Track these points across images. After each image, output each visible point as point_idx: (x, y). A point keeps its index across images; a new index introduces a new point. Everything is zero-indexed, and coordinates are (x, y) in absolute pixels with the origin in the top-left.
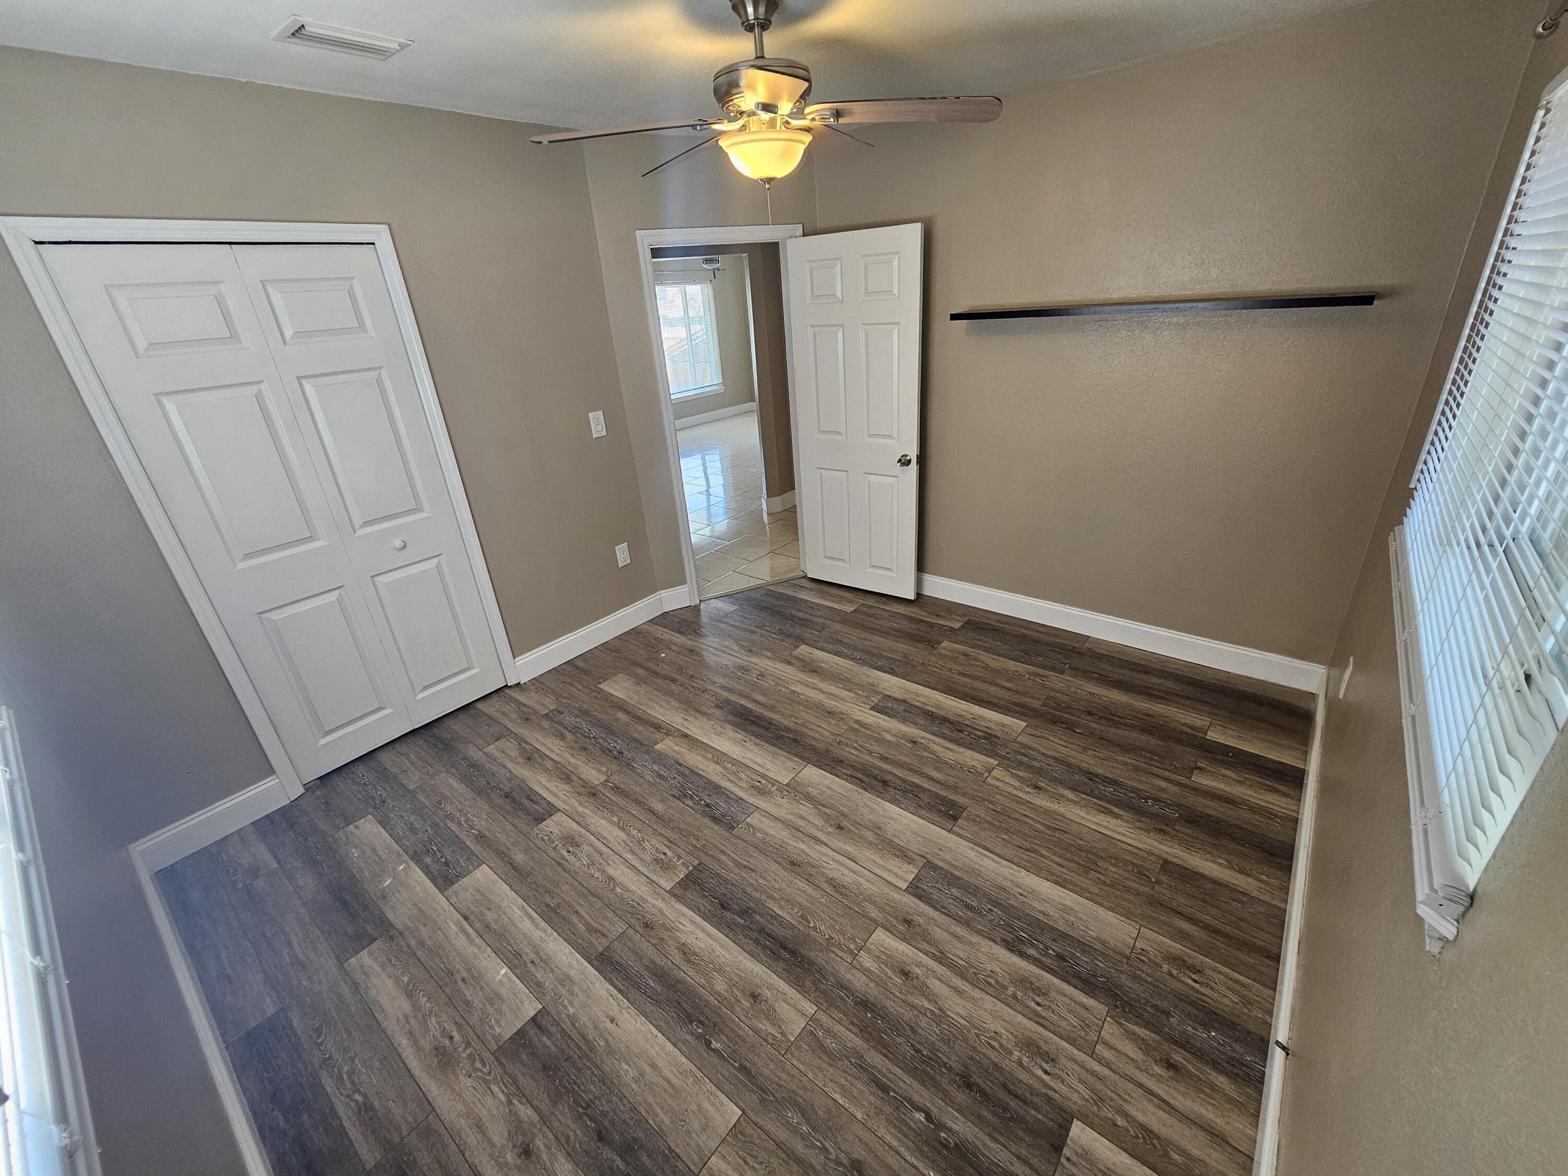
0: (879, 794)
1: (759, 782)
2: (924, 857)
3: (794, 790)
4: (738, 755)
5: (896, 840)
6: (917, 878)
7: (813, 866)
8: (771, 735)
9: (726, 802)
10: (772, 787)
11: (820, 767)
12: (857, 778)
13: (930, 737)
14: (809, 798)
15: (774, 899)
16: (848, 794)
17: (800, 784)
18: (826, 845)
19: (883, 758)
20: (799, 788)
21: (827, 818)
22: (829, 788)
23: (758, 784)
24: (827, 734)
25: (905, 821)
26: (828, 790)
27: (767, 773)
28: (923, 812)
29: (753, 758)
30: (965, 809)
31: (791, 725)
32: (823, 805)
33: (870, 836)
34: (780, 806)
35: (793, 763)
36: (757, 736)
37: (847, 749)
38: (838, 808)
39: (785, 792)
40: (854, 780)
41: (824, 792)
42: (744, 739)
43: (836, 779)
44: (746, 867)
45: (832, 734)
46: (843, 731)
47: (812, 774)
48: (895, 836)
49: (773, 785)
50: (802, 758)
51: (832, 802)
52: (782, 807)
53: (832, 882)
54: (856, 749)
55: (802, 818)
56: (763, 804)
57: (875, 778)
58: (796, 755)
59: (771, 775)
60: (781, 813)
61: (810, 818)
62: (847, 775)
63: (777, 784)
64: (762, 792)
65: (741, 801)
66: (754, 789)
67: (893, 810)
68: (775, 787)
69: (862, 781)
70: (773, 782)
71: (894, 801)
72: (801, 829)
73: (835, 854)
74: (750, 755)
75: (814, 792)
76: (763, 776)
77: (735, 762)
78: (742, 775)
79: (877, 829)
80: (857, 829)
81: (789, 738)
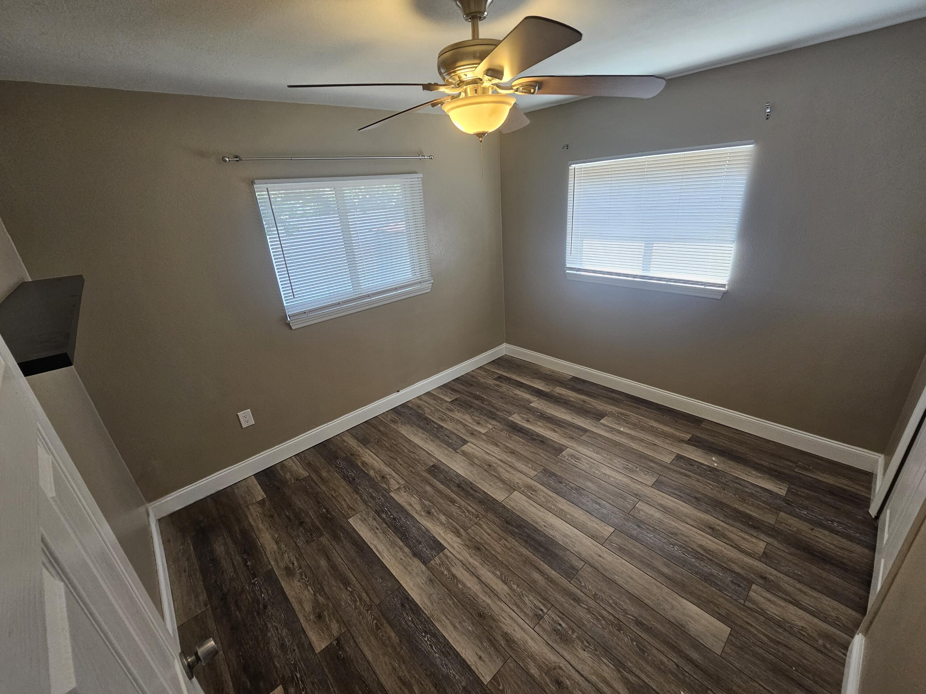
0: (465, 480)
1: (532, 494)
2: (456, 452)
3: (511, 487)
4: (548, 515)
5: (465, 459)
6: (463, 445)
7: (505, 452)
8: (526, 530)
9: (550, 484)
10: (523, 490)
11: (494, 499)
12: (474, 490)
13: (416, 516)
14: (503, 482)
15: (522, 442)
16: (481, 481)
17: (507, 490)
18: (497, 459)
19: (453, 502)
20: (508, 487)
21: (495, 470)
22: (490, 485)
23: (532, 493)
24: (484, 526)
25: (457, 466)
26: (492, 484)
27: (528, 500)
28: (447, 469)
29: (538, 511)
30: (427, 470)
31: (510, 539)
32: (496, 476)
33: (476, 461)
34: (519, 479)
35: (510, 504)
36: (536, 530)
37: (474, 511)
38: (489, 474)
39: (516, 486)
40: (476, 489)
41: (494, 484)
42: (545, 528)
43: (486, 491)
44: (535, 454)
45: (481, 526)
46: (473, 527)
47: (499, 495)
48: (465, 460)
49: (523, 491)
50: (504, 507)
51: (491, 478)
52: (517, 478)
53: (497, 446)
54: (468, 511)
55: (507, 471)
56: (529, 480)
57: (463, 489)
58: (508, 510)
59: (525, 498)
60: (519, 475)
61: (504, 471)
62: (479, 493)
63: (521, 492)
64: (530, 487)
65: (541, 483)
66: (534, 490)
67: (461, 472)
68: (522, 489)
69: (471, 488)
70: (523, 493)
71: (458, 475)
72: (508, 466)
73: (495, 455)
74: (540, 514)
75: (500, 484)
76: (530, 498)
77: (549, 510)
78: (543, 499)
79: (472, 464)
80: (481, 464)
81: (512, 525)
